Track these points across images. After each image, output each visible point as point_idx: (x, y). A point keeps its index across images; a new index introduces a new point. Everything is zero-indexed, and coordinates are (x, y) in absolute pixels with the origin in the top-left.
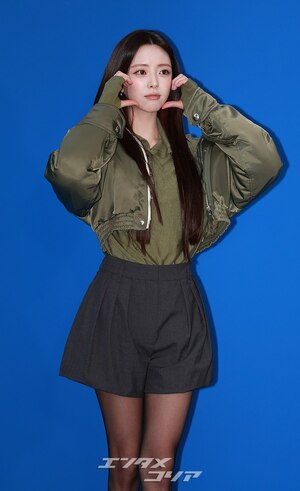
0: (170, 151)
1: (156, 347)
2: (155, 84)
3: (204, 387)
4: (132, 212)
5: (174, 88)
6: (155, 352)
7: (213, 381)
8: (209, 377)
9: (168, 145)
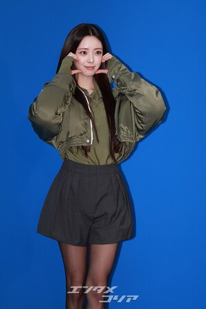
0: (101, 96)
1: (96, 216)
2: (92, 61)
3: (127, 240)
4: (82, 135)
5: (104, 61)
6: (95, 219)
7: (133, 236)
8: (130, 233)
9: (100, 92)
